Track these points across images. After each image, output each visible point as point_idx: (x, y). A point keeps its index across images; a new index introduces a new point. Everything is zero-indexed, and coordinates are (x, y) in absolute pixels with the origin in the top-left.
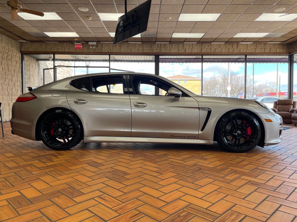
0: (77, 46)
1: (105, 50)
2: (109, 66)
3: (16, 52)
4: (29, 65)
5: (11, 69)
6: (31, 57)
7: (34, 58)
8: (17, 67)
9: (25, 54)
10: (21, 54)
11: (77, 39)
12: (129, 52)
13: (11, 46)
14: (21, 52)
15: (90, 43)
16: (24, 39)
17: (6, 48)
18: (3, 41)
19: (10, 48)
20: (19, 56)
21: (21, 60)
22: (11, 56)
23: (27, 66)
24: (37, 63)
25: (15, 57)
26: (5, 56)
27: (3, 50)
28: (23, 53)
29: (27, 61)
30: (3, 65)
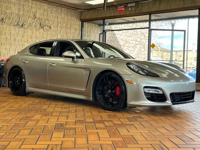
0: (120, 9)
1: (145, 10)
2: (148, 27)
3: (75, 21)
4: (90, 31)
5: (70, 36)
6: (93, 23)
7: (95, 24)
8: (76, 34)
9: (85, 21)
10: (81, 22)
11: (116, 3)
12: (169, 8)
13: (70, 16)
14: (81, 20)
15: (129, 5)
16: (80, 9)
17: (65, 19)
18: (62, 13)
19: (69, 18)
20: (79, 23)
21: (80, 27)
22: (70, 25)
23: (87, 32)
24: (99, 28)
25: (74, 26)
26: (64, 25)
27: (62, 20)
28: (83, 21)
29: (87, 28)
30: (62, 33)
